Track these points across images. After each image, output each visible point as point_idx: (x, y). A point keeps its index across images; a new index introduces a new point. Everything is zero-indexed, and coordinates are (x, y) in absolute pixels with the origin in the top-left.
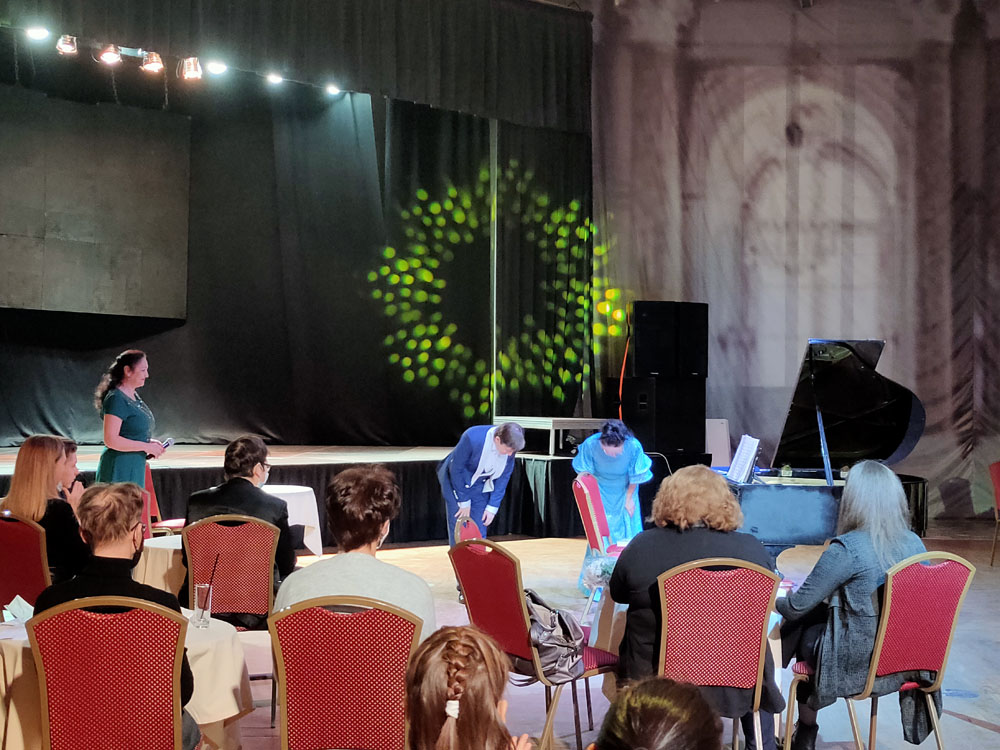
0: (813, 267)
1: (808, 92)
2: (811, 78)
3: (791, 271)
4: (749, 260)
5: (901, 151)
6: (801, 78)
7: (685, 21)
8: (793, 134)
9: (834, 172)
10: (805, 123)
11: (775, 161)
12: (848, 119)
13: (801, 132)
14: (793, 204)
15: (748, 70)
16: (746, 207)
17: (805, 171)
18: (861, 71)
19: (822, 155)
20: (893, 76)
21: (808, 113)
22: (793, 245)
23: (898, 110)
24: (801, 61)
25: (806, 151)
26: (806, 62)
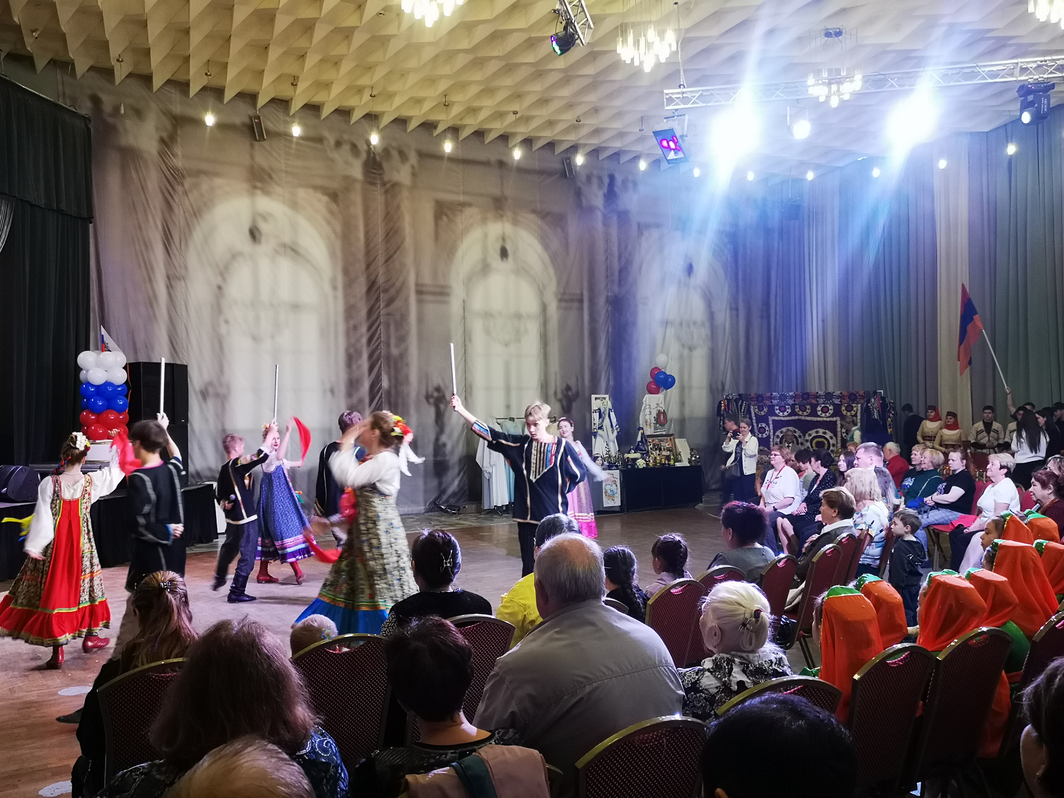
0: (273, 337)
1: (264, 203)
2: (267, 193)
3: (255, 339)
4: (223, 329)
5: (332, 254)
6: (259, 192)
8: (255, 234)
9: (286, 266)
11: (241, 254)
12: (294, 226)
13: (260, 233)
14: (256, 287)
15: (218, 181)
16: (219, 288)
18: (302, 192)
19: (276, 252)
20: (325, 199)
21: (265, 218)
23: (329, 223)
24: (258, 179)
25: (265, 248)
26: (262, 180)
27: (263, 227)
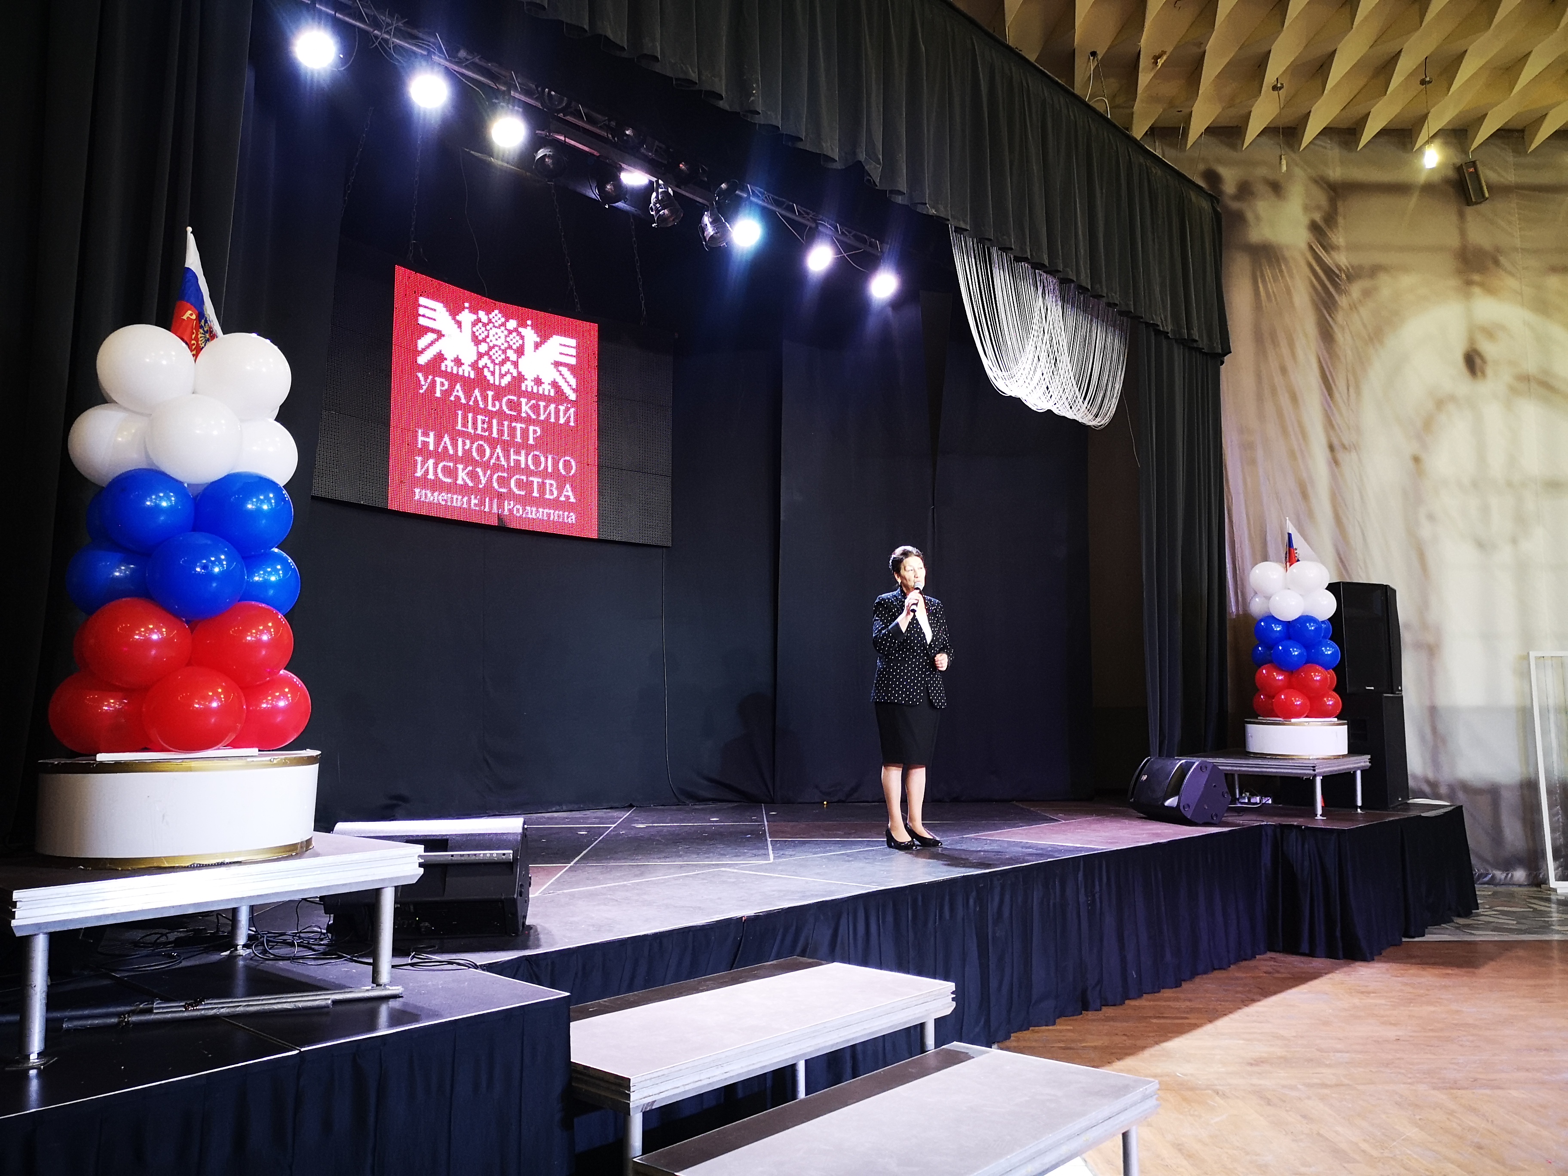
0: (1514, 541)
1: (1487, 308)
2: (1490, 290)
3: (1484, 545)
4: (1426, 530)
6: (1477, 290)
7: (1318, 217)
8: (1474, 363)
9: (1531, 411)
11: (1452, 398)
12: (1544, 343)
13: (1484, 361)
14: (1481, 456)
15: (1407, 281)
16: (1416, 460)
17: (1492, 412)
18: (1554, 282)
19: (1513, 390)
21: (1491, 334)
22: (1485, 510)
24: (1473, 267)
25: (1492, 385)
26: (1481, 269)
27: (1487, 348)
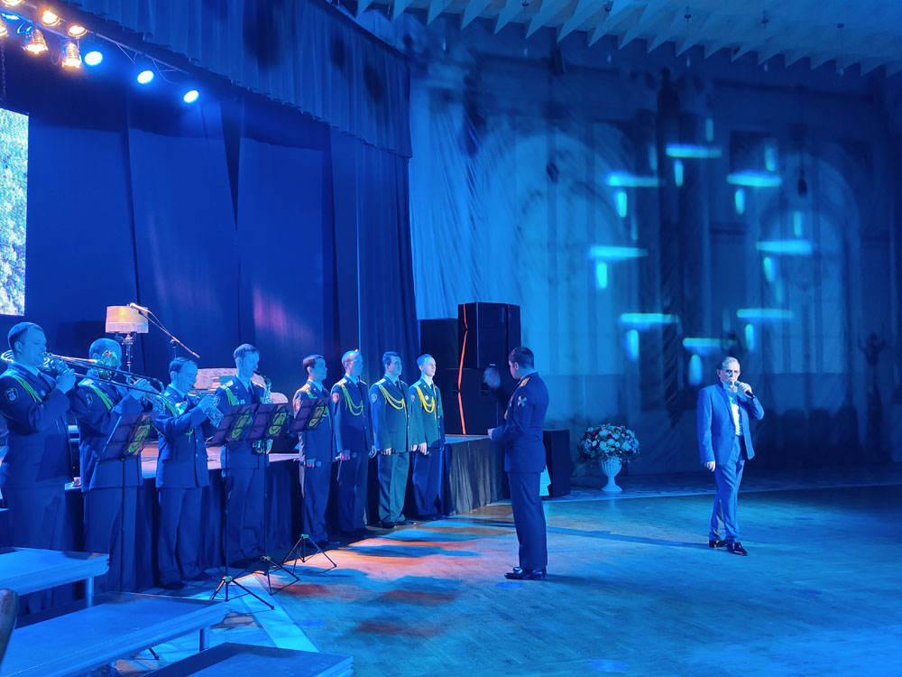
0: (568, 280)
1: (562, 141)
2: (564, 130)
3: (552, 282)
4: (521, 273)
6: (557, 129)
7: (469, 74)
8: (552, 172)
9: (581, 203)
10: (560, 164)
11: (539, 193)
12: (590, 163)
13: (557, 170)
14: (553, 228)
15: (518, 119)
17: (560, 203)
18: (598, 127)
19: (573, 191)
20: (620, 134)
21: (562, 156)
22: (554, 261)
24: (555, 115)
25: (562, 187)
26: (560, 116)
